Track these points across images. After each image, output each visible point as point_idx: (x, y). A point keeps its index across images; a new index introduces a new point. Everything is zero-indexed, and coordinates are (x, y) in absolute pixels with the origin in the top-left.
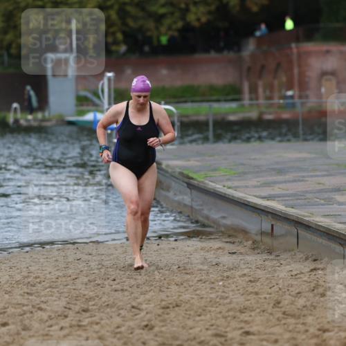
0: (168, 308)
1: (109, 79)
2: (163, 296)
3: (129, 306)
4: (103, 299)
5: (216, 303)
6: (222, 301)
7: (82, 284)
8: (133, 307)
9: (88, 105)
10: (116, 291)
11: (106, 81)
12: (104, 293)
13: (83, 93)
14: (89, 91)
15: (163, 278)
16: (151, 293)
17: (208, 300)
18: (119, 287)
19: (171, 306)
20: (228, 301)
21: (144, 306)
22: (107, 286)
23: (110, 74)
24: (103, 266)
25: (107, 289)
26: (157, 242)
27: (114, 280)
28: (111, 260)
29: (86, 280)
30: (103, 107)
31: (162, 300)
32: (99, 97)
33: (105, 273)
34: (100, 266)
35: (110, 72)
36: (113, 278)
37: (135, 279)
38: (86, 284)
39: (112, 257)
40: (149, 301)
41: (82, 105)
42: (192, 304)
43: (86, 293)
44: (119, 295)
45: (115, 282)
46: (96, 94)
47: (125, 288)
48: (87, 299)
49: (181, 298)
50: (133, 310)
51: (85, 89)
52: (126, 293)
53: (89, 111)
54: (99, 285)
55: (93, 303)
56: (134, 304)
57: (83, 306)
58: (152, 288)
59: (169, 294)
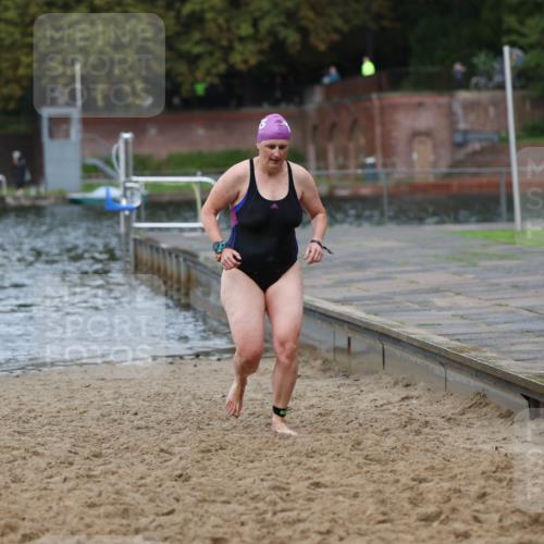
0: (209, 451)
1: (126, 141)
2: (202, 435)
3: (157, 449)
4: (122, 440)
5: (274, 444)
6: (281, 442)
7: (93, 419)
8: (162, 450)
9: (97, 177)
10: (138, 428)
11: (121, 145)
12: (122, 432)
13: (91, 161)
14: (100, 158)
15: (201, 411)
16: (187, 432)
17: (264, 440)
18: (143, 423)
19: (213, 449)
20: (290, 441)
21: (176, 449)
22: (127, 423)
23: (127, 136)
24: (121, 395)
25: (127, 426)
26: (194, 362)
27: (136, 414)
28: (131, 387)
29: (97, 413)
30: (118, 179)
31: (201, 441)
32: (112, 166)
33: (123, 406)
34: (116, 396)
35: (126, 132)
36: (134, 411)
37: (165, 413)
38: (98, 420)
39: (132, 383)
40: (184, 442)
41: (90, 177)
42: (242, 446)
43: (98, 431)
44: (142, 434)
45: (138, 417)
46: (108, 162)
47: (151, 424)
48: (99, 440)
49: (227, 438)
50: (162, 454)
51: (94, 156)
52: (153, 432)
53: (99, 185)
54: (115, 420)
55: (108, 445)
56: (163, 446)
57: (93, 449)
58: (188, 424)
59: (210, 433)
